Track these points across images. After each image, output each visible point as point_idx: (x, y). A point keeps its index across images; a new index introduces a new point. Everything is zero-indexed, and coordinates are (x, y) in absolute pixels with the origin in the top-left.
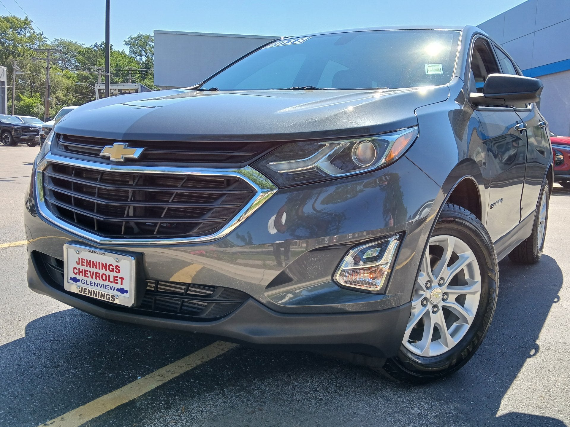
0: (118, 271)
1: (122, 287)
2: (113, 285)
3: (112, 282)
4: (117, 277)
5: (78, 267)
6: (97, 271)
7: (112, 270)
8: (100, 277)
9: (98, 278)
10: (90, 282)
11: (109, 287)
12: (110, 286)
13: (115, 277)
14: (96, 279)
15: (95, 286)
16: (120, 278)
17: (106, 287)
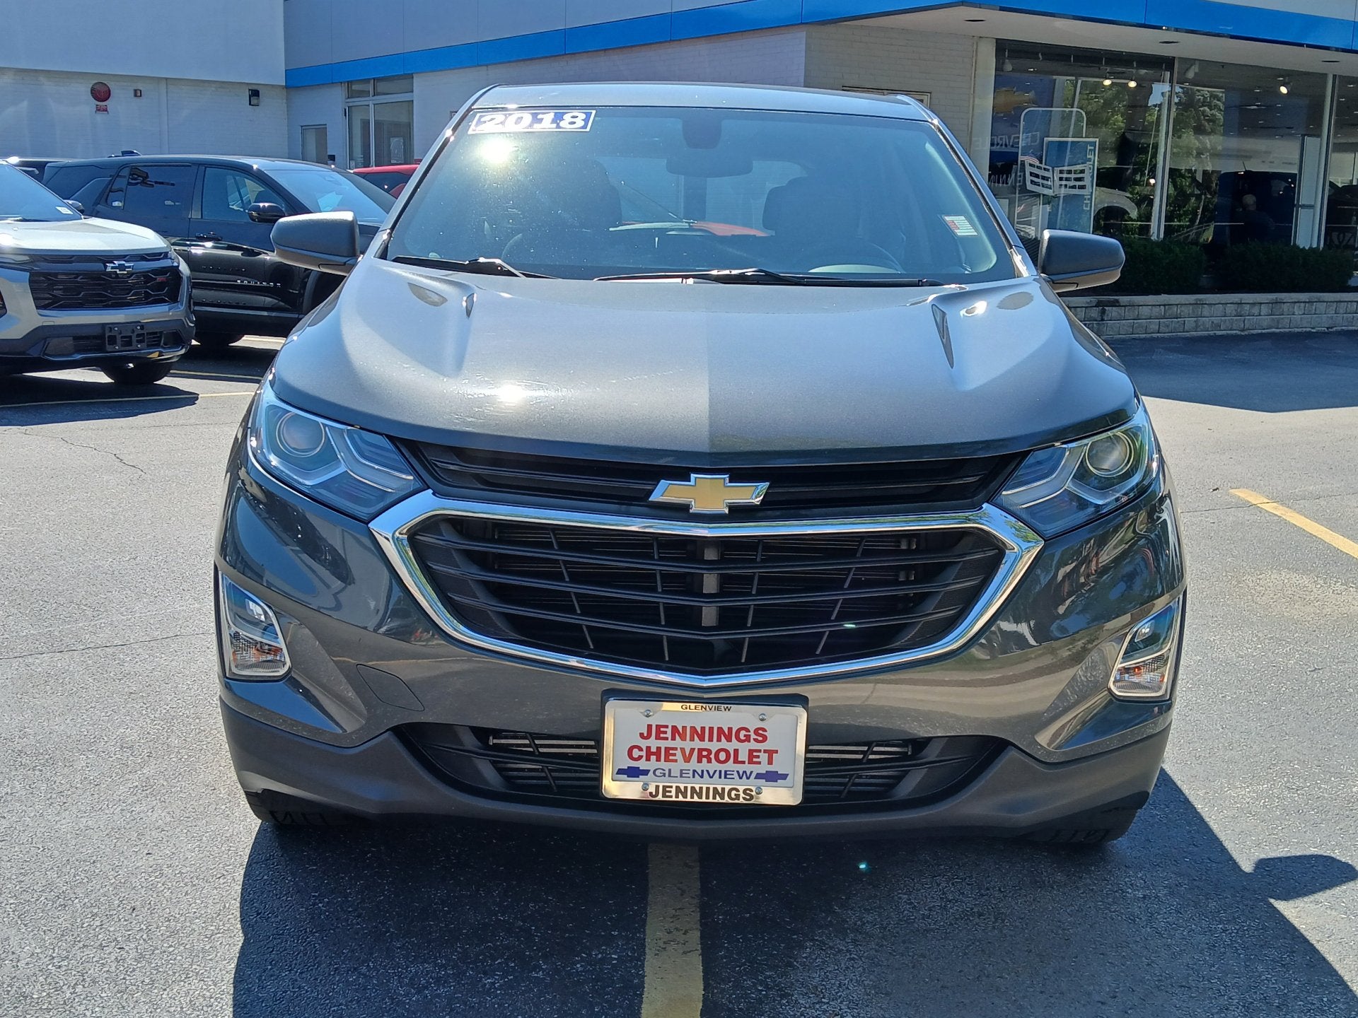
0: (760, 739)
1: (771, 768)
2: (748, 768)
3: (743, 762)
4: (760, 751)
5: (644, 744)
6: (706, 744)
7: (744, 738)
8: (712, 756)
9: (704, 760)
10: (681, 770)
11: (735, 773)
12: (738, 772)
13: (751, 751)
14: (699, 761)
15: (694, 777)
16: (765, 751)
17: (726, 774)
